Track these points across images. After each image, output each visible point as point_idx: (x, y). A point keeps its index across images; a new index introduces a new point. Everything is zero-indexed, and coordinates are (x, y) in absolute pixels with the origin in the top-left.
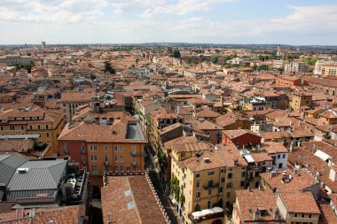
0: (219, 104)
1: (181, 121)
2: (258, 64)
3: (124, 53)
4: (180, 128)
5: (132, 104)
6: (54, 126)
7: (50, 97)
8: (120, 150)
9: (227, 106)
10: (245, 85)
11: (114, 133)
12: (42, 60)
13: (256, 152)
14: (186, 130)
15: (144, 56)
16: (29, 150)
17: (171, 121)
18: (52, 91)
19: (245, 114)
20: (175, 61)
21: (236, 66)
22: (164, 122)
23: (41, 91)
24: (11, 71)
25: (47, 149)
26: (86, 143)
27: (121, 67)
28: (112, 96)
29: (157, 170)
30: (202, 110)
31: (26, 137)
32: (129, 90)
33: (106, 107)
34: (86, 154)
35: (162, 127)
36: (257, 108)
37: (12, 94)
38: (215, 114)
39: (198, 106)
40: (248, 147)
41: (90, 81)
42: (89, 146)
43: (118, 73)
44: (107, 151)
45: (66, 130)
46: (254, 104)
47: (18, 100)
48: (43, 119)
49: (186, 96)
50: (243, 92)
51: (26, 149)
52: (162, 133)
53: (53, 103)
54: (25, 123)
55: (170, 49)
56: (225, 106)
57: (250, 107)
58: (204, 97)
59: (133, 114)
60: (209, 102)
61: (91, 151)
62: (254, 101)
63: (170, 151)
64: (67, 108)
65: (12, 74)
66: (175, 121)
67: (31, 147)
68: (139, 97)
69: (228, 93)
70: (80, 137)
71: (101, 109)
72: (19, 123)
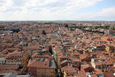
0: (80, 50)
1: (67, 59)
2: (95, 30)
3: (49, 25)
6: (26, 59)
7: (25, 45)
8: (47, 71)
9: (83, 50)
10: (90, 40)
12: (22, 28)
13: (92, 74)
14: (69, 63)
15: (56, 26)
17: (64, 59)
18: (25, 43)
20: (66, 29)
21: (87, 31)
22: (62, 59)
23: (21, 43)
24: (11, 33)
25: (23, 68)
26: (36, 68)
27: (48, 32)
28: (45, 47)
30: (75, 52)
31: (17, 63)
32: (51, 43)
33: (43, 52)
34: (36, 71)
35: (62, 61)
36: (94, 51)
37: (12, 44)
38: (79, 54)
40: (90, 72)
41: (37, 38)
43: (47, 35)
44: (43, 71)
45: (30, 62)
46: (93, 50)
47: (14, 46)
48: (22, 57)
49: (70, 45)
50: (89, 44)
51: (17, 69)
52: (61, 64)
53: (25, 48)
54: (16, 58)
56: (82, 50)
57: (91, 51)
58: (76, 47)
59: (52, 54)
60: (77, 49)
61: (38, 70)
63: (63, 71)
64: (30, 51)
65: (12, 34)
67: (18, 67)
68: (54, 47)
69: (84, 44)
70: (34, 66)
72: (14, 58)
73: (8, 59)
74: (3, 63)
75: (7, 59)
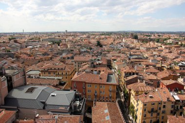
0: (159, 65)
1: (137, 74)
2: (183, 43)
3: (107, 36)
4: (137, 78)
5: (110, 63)
6: (70, 73)
7: (69, 58)
8: (103, 88)
9: (164, 67)
10: (175, 55)
11: (100, 78)
12: (65, 40)
13: (181, 94)
14: (140, 79)
15: (118, 38)
16: (57, 85)
17: (132, 74)
18: (70, 55)
19: (174, 71)
20: (135, 41)
21: (170, 44)
22: (128, 74)
23: (64, 55)
25: (65, 85)
26: (86, 83)
27: (106, 44)
28: (100, 59)
29: (123, 100)
30: (149, 68)
31: (56, 78)
32: (110, 56)
33: (97, 64)
34: (85, 89)
35: (127, 77)
36: (182, 68)
37: (50, 56)
38: (156, 71)
39: (147, 66)
40: (176, 91)
41: (89, 50)
42: (87, 85)
43: (104, 47)
44: (97, 88)
45: (76, 76)
46: (180, 66)
47: (53, 59)
48: (65, 69)
49: (141, 60)
50: (174, 59)
51: (55, 85)
52: (126, 80)
53: (70, 61)
54: (55, 71)
55: (132, 34)
56: (162, 67)
57: (177, 68)
58: (150, 61)
59: (111, 69)
60: (153, 64)
61: (88, 88)
62: (180, 64)
63: (130, 90)
64: (77, 64)
65: (50, 46)
66: (134, 74)
67: (58, 83)
68: (115, 60)
69: (164, 59)
70: (82, 80)
71: (94, 65)
72: (52, 71)
73: (44, 71)
74: (36, 77)
75: (42, 71)
